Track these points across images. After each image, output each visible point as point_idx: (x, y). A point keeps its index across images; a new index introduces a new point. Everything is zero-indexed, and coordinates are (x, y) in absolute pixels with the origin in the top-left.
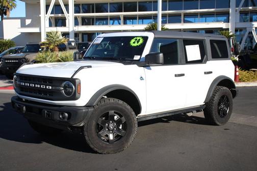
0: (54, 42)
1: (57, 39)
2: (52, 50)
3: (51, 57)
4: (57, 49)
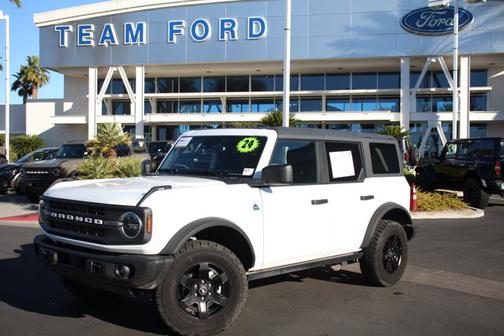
0: (110, 142)
1: (115, 137)
2: (106, 155)
3: (104, 167)
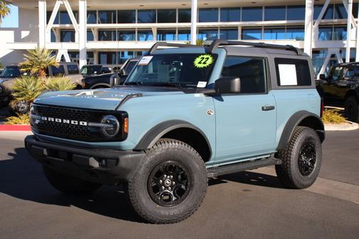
0: (40, 64)
2: (36, 75)
3: (35, 85)
4: (43, 73)
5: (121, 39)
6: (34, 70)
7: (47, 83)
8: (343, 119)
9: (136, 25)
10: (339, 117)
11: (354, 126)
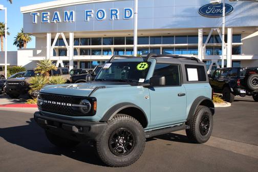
0: (46, 68)
1: (49, 66)
2: (44, 75)
3: (43, 81)
4: (48, 74)
5: (93, 54)
6: (43, 72)
7: (50, 80)
8: (222, 100)
9: (102, 46)
10: (219, 99)
11: (229, 105)
